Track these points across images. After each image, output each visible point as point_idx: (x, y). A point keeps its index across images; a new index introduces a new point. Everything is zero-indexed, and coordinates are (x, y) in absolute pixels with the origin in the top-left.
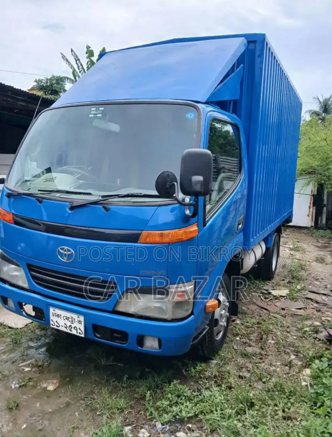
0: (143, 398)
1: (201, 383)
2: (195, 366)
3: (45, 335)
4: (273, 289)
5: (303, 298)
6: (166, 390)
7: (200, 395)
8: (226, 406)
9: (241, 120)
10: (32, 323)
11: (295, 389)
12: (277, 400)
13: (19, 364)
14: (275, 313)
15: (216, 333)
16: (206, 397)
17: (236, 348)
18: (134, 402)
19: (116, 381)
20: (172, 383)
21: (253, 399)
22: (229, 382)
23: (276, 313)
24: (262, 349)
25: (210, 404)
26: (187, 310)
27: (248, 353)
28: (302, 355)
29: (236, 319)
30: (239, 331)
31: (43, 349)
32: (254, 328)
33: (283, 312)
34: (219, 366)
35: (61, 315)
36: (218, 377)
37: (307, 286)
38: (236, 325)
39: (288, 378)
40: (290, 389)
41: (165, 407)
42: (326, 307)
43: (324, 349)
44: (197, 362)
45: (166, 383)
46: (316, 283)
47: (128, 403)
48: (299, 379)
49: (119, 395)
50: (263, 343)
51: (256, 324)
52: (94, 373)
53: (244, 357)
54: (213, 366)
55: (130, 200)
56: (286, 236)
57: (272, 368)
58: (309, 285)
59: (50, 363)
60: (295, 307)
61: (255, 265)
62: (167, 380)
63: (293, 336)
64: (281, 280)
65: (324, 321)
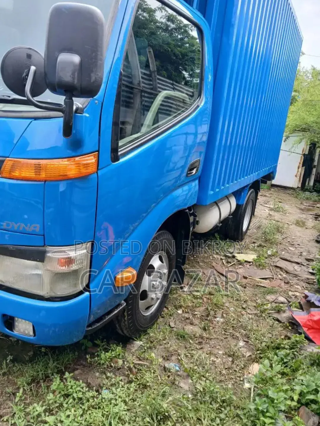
2: (107, 349)
5: (272, 266)
15: (145, 308)
17: (173, 326)
24: (205, 329)
27: (186, 334)
30: (184, 301)
32: (203, 299)
33: (244, 281)
34: (142, 351)
37: (279, 252)
42: (297, 278)
43: (283, 337)
46: (291, 248)
48: (242, 379)
50: (208, 321)
51: (207, 295)
53: (178, 339)
54: (134, 349)
56: (269, 196)
58: (282, 250)
60: (259, 276)
61: (219, 224)
62: (63, 369)
63: (249, 314)
64: (252, 242)
65: (291, 296)
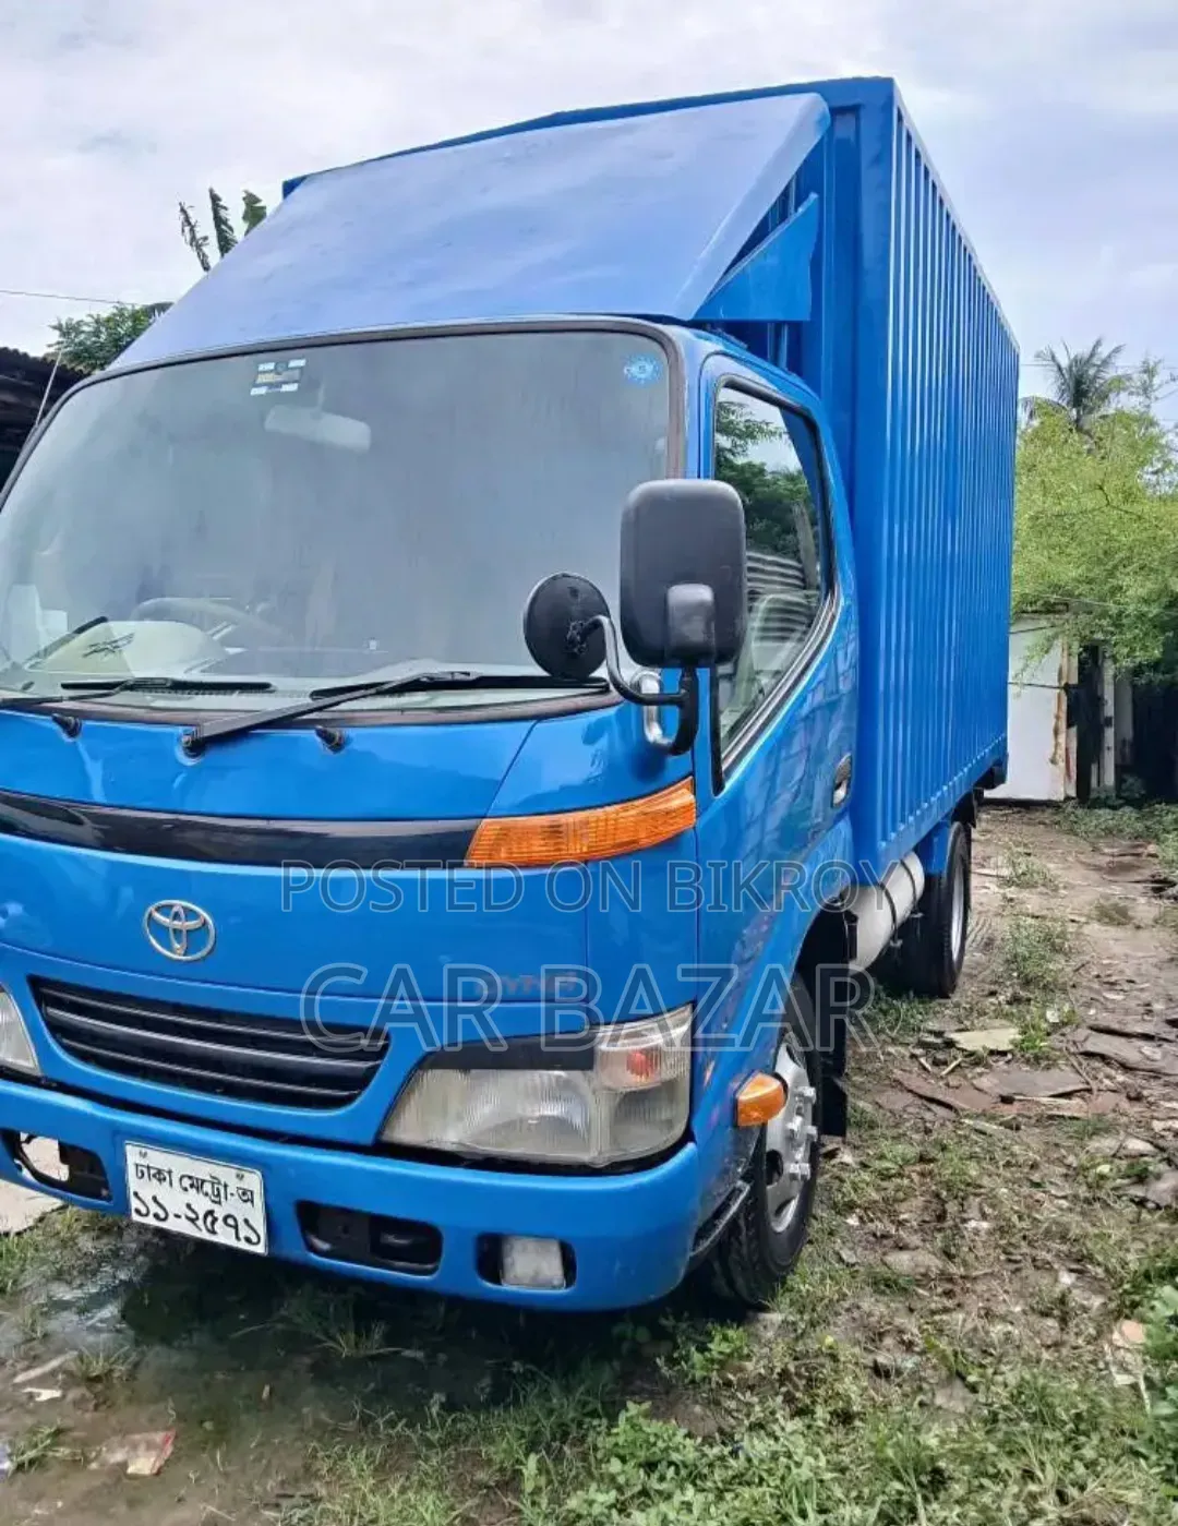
0: (511, 1481)
1: (732, 1405)
2: (701, 1338)
3: (115, 1253)
4: (962, 1026)
5: (1074, 1054)
6: (600, 1445)
7: (734, 1454)
8: (838, 1493)
9: (819, 396)
10: (63, 1208)
11: (1094, 1404)
12: (1032, 1453)
13: (15, 1375)
14: (978, 1116)
15: (776, 1208)
16: (756, 1462)
17: (853, 1260)
18: (477, 1501)
19: (400, 1419)
20: (622, 1417)
21: (941, 1456)
22: (838, 1394)
23: (983, 1115)
24: (950, 1257)
25: (777, 1487)
26: (670, 1124)
27: (900, 1275)
28: (1100, 1271)
29: (837, 1149)
30: (855, 1191)
31: (110, 1311)
32: (909, 1177)
33: (1009, 1112)
34: (793, 1335)
35: (170, 1172)
36: (795, 1378)
37: (1080, 1011)
38: (842, 1169)
39: (1059, 1364)
40: (1076, 1407)
41: (602, 1514)
42: (1161, 1081)
44: (710, 1325)
45: (594, 1414)
46: (1111, 996)
47: (452, 1508)
48: (1101, 1365)
49: (415, 1478)
50: (949, 1232)
51: (914, 1164)
52: (311, 1391)
53: (883, 1293)
54: (770, 1334)
55: (426, 702)
57: (997, 1330)
58: (1088, 1005)
59: (136, 1365)
60: (1047, 1089)
61: (895, 942)
62: (599, 1406)
63: (1057, 1197)
64: (986, 993)
65: (1163, 1133)
